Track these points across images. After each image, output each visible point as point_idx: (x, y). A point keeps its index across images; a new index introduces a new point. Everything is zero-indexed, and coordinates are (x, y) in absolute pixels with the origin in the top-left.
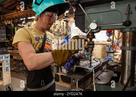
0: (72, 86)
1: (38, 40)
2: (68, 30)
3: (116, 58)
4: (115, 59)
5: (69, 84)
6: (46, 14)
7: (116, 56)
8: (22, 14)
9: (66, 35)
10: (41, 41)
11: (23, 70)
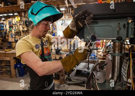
0: (60, 82)
1: (38, 48)
2: (54, 28)
3: (99, 54)
4: (99, 56)
5: (58, 80)
6: (43, 23)
7: (99, 53)
8: (2, 10)
9: (53, 33)
10: (40, 48)
11: (7, 71)
